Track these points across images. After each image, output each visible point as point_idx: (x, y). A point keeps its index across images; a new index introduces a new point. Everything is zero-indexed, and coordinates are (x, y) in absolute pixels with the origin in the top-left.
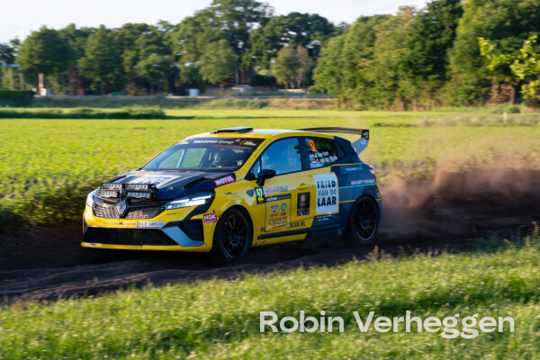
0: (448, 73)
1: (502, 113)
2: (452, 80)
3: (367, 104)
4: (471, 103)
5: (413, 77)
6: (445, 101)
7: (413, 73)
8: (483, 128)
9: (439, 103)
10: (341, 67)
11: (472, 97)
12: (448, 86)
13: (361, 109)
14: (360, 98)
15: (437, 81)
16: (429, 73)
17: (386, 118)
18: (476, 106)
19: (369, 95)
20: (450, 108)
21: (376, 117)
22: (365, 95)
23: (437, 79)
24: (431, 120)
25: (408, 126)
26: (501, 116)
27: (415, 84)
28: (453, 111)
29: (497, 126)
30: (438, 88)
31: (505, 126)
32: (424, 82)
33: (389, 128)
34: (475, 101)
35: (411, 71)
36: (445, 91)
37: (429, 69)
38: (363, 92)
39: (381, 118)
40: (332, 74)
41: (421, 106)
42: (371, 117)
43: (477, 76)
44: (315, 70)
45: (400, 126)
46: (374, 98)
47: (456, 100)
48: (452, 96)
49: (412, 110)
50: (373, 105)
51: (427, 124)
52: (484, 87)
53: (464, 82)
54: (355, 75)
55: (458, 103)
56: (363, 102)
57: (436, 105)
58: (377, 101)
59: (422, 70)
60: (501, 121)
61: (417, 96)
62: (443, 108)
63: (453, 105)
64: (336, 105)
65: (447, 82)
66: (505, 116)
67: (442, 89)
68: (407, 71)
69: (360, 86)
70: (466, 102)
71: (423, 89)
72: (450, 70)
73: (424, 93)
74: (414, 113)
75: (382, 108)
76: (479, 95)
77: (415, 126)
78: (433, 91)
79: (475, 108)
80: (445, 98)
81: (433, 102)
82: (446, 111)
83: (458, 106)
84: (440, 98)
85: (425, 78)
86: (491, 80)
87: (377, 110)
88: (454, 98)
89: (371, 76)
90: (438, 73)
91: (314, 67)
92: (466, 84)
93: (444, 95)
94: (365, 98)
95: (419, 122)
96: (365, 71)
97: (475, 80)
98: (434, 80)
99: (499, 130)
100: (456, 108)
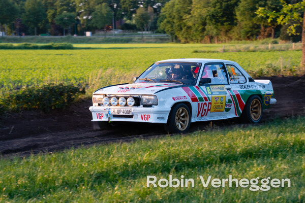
0: (235, 21)
1: (268, 44)
2: (238, 25)
3: (188, 40)
4: (249, 38)
5: (215, 24)
6: (234, 38)
7: (215, 21)
8: (257, 53)
9: (231, 39)
10: (173, 19)
11: (249, 35)
12: (236, 29)
13: (185, 43)
14: (184, 36)
15: (229, 26)
16: (225, 21)
17: (200, 47)
18: (252, 40)
19: (190, 35)
20: (236, 41)
21: (194, 47)
22: (187, 34)
23: (229, 24)
24: (226, 48)
25: (214, 52)
26: (267, 46)
27: (216, 28)
28: (238, 43)
29: (265, 51)
30: (230, 30)
31: (270, 51)
32: (222, 26)
33: (203, 53)
34: (251, 37)
35: (214, 20)
36: (233, 31)
37: (225, 19)
38: (186, 33)
39: (197, 47)
40: (168, 22)
41: (220, 40)
42: (192, 47)
43: (252, 23)
44: (158, 21)
45: (209, 52)
46: (192, 36)
47: (240, 37)
48: (238, 35)
49: (215, 43)
50: (192, 40)
51: (225, 51)
52: (256, 29)
53: (245, 26)
54: (181, 23)
55: (241, 39)
56: (186, 38)
57: (228, 39)
58: (194, 38)
59: (220, 20)
60: (267, 48)
61: (217, 34)
62: (233, 41)
63: (238, 39)
64: (171, 40)
65: (235, 26)
66: (270, 46)
67: (232, 31)
68: (211, 20)
69: (184, 30)
70: (246, 38)
71: (221, 31)
72: (236, 19)
73: (222, 33)
74: (216, 45)
75: (197, 42)
76: (253, 33)
77: (218, 52)
78: (227, 31)
79: (251, 41)
80: (233, 35)
81: (227, 38)
82: (234, 43)
83: (241, 40)
84: (231, 36)
85: (222, 24)
86: (260, 25)
87: (194, 43)
88: (239, 35)
89: (190, 24)
90: (230, 21)
91: (157, 19)
92: (246, 27)
93: (233, 34)
94: (187, 36)
95: (220, 49)
96: (187, 21)
97: (251, 25)
98: (227, 25)
99: (267, 54)
100: (240, 42)
